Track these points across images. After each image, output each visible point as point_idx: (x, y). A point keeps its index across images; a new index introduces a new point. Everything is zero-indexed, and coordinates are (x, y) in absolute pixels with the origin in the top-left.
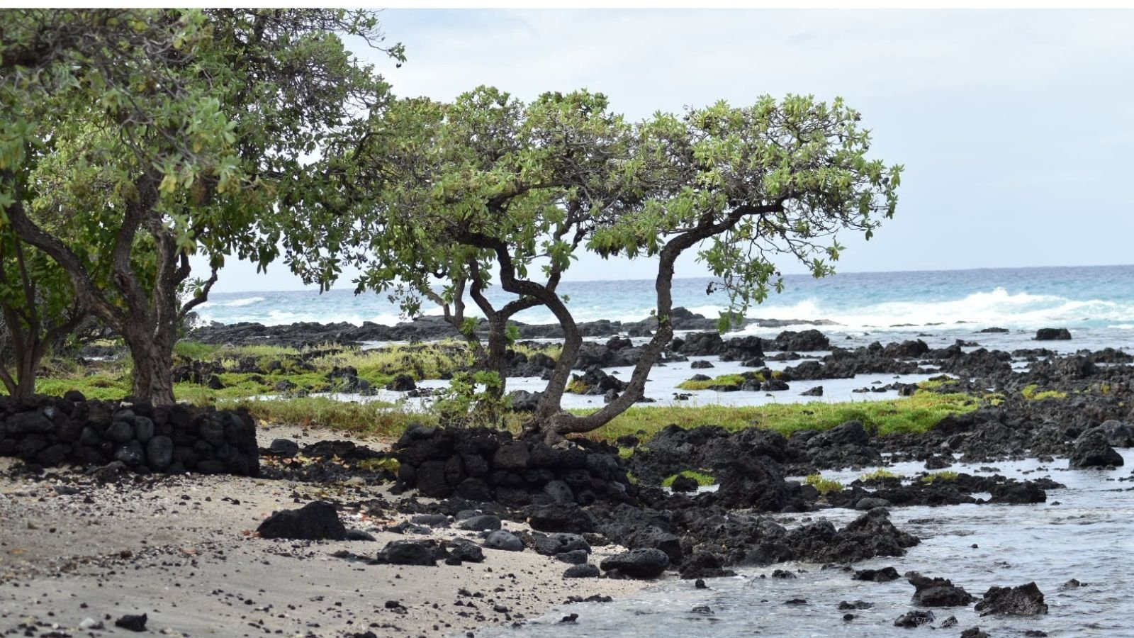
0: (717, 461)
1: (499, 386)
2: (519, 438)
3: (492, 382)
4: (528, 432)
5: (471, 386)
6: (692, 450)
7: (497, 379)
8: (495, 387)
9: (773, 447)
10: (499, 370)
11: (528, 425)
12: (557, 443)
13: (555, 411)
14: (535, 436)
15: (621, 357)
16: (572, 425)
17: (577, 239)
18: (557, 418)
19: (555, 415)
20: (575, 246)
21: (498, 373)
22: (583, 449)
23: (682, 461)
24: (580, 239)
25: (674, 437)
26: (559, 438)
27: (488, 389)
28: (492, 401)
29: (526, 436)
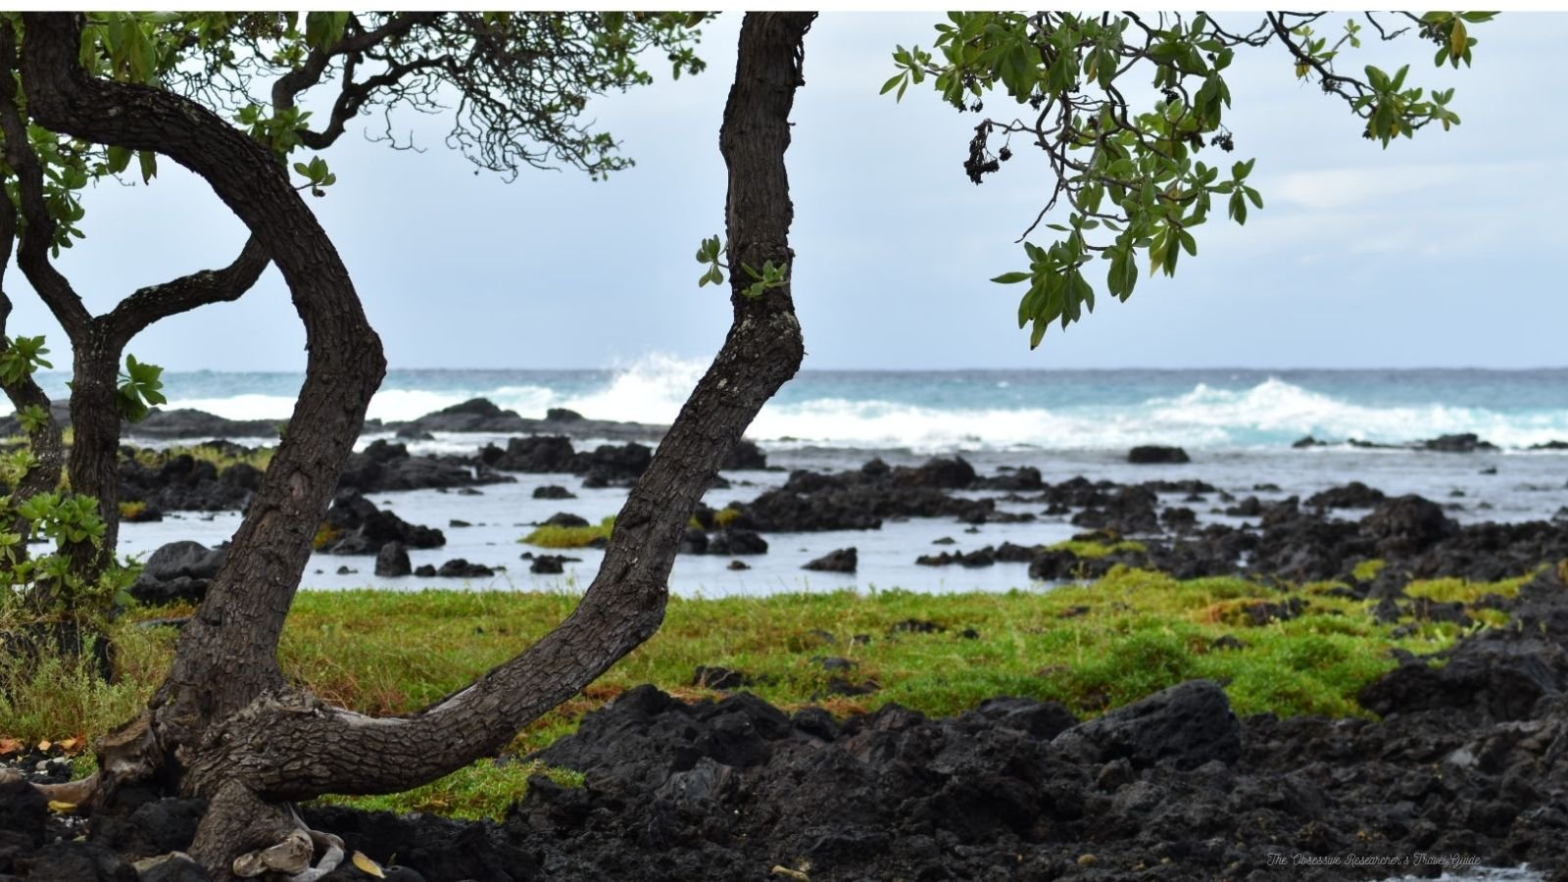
0: (824, 833)
1: (98, 543)
2: (83, 810)
3: (76, 526)
4: (125, 783)
5: (16, 538)
6: (731, 788)
7: (93, 522)
8: (87, 542)
9: (1012, 785)
10: (98, 491)
11: (125, 752)
12: (258, 846)
13: (252, 690)
14: (155, 810)
15: (397, 473)
16: (332, 760)
17: (343, 111)
18: (261, 721)
19: (251, 710)
20: (336, 130)
21: (94, 501)
22: (377, 871)
23: (710, 835)
24: (352, 113)
25: (656, 732)
26: (266, 820)
27: (66, 548)
28: (75, 582)
29: (112, 803)
